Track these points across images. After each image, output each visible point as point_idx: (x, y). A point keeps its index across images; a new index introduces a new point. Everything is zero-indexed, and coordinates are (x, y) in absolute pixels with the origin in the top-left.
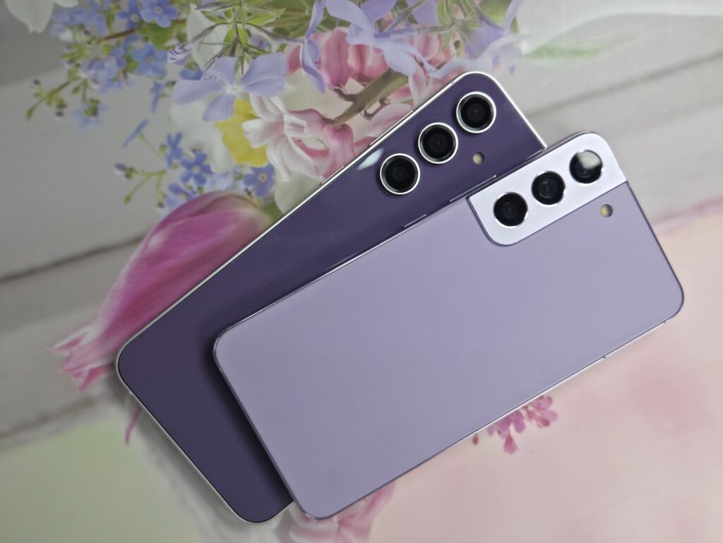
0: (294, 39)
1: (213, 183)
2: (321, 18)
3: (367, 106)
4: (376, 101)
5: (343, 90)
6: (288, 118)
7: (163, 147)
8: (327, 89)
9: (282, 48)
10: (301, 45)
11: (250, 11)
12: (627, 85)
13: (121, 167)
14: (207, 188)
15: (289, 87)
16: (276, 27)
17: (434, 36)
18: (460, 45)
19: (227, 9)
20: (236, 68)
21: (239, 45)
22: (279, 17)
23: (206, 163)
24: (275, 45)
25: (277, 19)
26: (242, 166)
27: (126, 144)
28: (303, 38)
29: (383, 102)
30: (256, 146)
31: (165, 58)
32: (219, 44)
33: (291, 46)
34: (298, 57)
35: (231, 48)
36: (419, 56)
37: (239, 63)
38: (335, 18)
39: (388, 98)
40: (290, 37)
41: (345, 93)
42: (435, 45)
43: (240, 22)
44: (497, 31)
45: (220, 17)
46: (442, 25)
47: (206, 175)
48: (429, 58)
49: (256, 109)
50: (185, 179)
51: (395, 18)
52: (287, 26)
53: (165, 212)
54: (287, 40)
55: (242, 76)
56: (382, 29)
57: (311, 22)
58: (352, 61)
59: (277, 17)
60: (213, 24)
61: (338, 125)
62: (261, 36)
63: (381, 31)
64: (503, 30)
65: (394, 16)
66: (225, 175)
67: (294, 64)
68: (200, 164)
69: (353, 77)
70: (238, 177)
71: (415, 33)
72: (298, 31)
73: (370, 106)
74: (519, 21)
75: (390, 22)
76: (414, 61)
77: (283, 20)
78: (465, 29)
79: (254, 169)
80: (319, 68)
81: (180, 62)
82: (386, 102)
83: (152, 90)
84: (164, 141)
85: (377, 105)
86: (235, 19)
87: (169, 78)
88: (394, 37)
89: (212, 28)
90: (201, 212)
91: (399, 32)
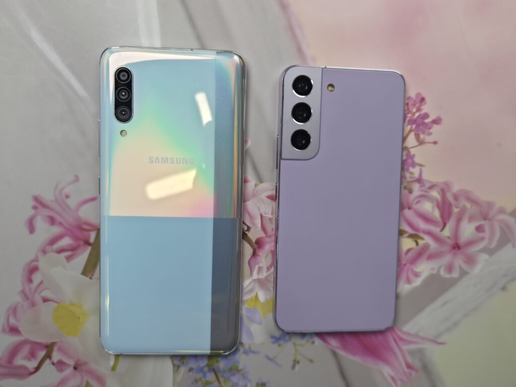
6: (255, 276)
7: (279, 345)
13: (293, 367)
27: (280, 366)
49: (253, 295)
61: (256, 246)
73: (244, 229)
83: (247, 355)
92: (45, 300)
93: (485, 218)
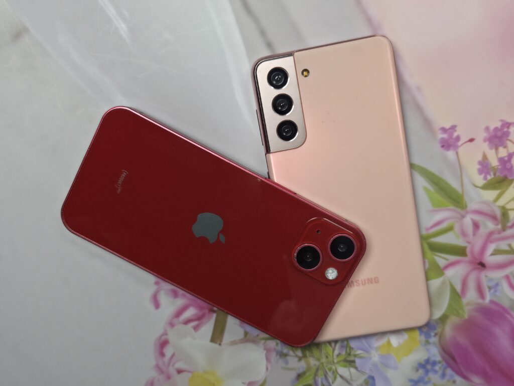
1: (434, 356)
11: (325, 357)
19: (327, 370)
20: (361, 357)
21: (348, 359)
26: (421, 342)
32: (349, 370)
35: (350, 363)
37: (358, 357)
43: (333, 361)
45: (333, 373)
47: (431, 361)
49: (384, 341)
53: (458, 379)
55: (365, 353)
60: (338, 376)
66: (428, 350)
70: (427, 342)
79: (420, 335)
86: (332, 365)
89: (341, 377)
90: (453, 359)
92: (180, 371)
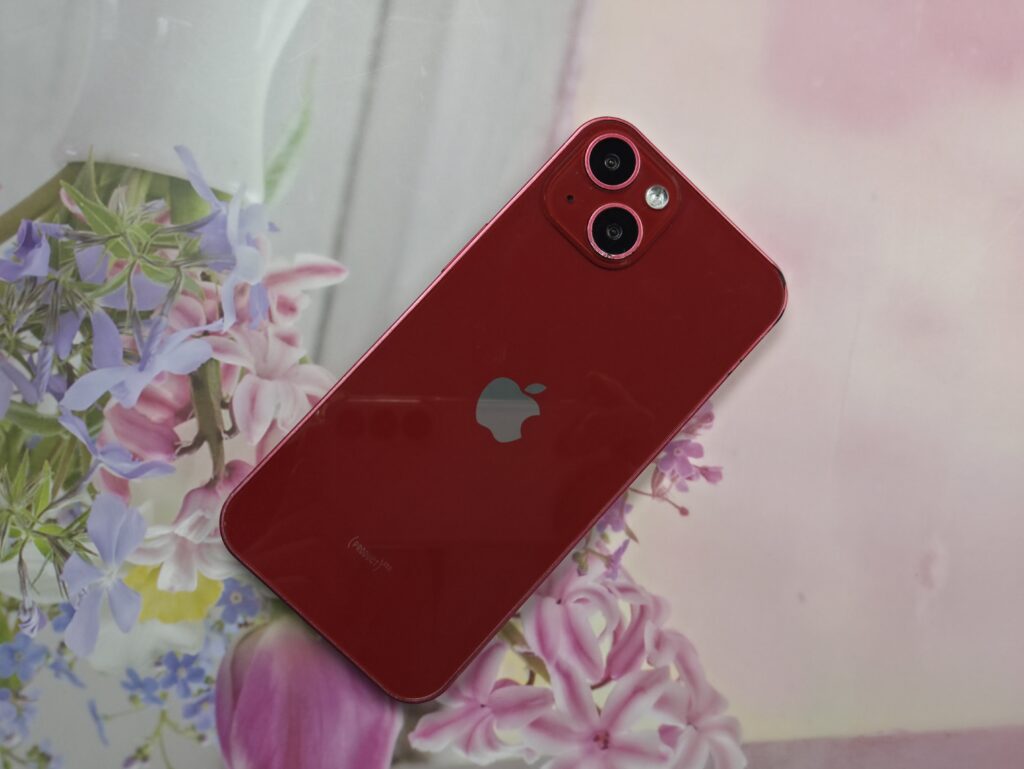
0: (89, 471)
1: (209, 661)
2: (82, 423)
3: (220, 427)
4: (220, 414)
5: (184, 445)
6: (182, 529)
7: (133, 699)
8: (173, 464)
9: (92, 491)
10: (101, 465)
11: (26, 505)
12: (368, 100)
13: (129, 761)
14: (212, 671)
15: (145, 508)
16: (62, 484)
17: (179, 298)
18: (208, 273)
19: (8, 531)
20: (86, 560)
21: (60, 541)
22: (51, 473)
23: (180, 658)
24: (84, 497)
25: (53, 477)
26: (209, 616)
27: (105, 741)
28: (94, 458)
29: (226, 405)
30: (193, 586)
31: (27, 639)
32: (45, 564)
33: (96, 478)
34: (114, 478)
35: (58, 552)
36: (194, 330)
37: (81, 552)
38: (91, 407)
39: (224, 395)
40: (83, 474)
41: (189, 444)
42: (193, 305)
43: (33, 524)
44: (216, 221)
45: (13, 545)
46: (173, 283)
47: (194, 666)
48: (204, 320)
49: (150, 562)
50: (187, 692)
51: (132, 335)
52: (69, 470)
53: (212, 738)
54: (85, 479)
55: (99, 558)
56: (135, 357)
57: (80, 438)
58: (156, 415)
59: (50, 477)
60: (17, 558)
61: (223, 472)
62: (63, 509)
63: (139, 360)
64: (219, 211)
65: (128, 334)
66: (207, 641)
67: (120, 487)
68: (179, 666)
69: (176, 424)
70: (218, 627)
71: (164, 319)
72: (82, 461)
73: (222, 423)
74: (219, 187)
75: (133, 343)
76: (197, 340)
77: (58, 471)
78: (192, 257)
79: (219, 604)
80: (141, 460)
81: (42, 623)
82: (228, 401)
83: (57, 675)
84: (125, 694)
85: (225, 413)
86: (25, 528)
87: (53, 647)
88: (154, 348)
89: (21, 562)
90: (236, 694)
91: (152, 338)
93: (691, 721)
